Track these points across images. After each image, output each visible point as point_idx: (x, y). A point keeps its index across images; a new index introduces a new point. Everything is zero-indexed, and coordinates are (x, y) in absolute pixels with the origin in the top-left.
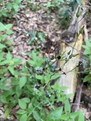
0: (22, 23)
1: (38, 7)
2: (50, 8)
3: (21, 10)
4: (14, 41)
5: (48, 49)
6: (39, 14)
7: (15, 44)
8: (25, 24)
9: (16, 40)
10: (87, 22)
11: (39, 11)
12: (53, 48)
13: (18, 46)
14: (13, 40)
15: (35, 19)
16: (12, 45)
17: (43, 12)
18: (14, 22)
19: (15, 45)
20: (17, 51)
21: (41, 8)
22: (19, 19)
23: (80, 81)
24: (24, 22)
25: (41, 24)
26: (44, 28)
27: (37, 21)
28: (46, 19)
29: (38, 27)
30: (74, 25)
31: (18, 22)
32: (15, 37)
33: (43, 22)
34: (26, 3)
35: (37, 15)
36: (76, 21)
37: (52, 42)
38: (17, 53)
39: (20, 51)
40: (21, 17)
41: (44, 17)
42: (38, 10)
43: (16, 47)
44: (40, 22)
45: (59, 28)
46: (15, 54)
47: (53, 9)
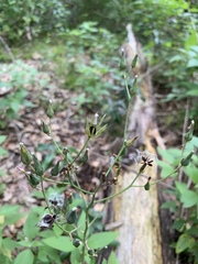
0: (27, 135)
1: (61, 107)
2: (84, 106)
3: (27, 113)
4: (9, 174)
5: (86, 184)
6: (63, 118)
7: (10, 180)
8: (34, 137)
9: (12, 171)
10: (159, 126)
11: (64, 114)
12: (95, 180)
13: (16, 183)
14: (5, 171)
15: (55, 127)
16: (4, 182)
17: (71, 114)
18: (12, 134)
19: (11, 183)
20: (15, 196)
21: (66, 108)
22: (21, 129)
23: (170, 252)
24: (33, 133)
25: (68, 135)
26: (75, 141)
27: (59, 130)
28: (77, 125)
29: (62, 141)
30: (134, 131)
31: (19, 134)
32: (10, 164)
33: (72, 132)
34: (38, 101)
35: (60, 120)
36: (137, 125)
37: (94, 168)
38: (14, 200)
39: (22, 194)
40: (26, 125)
41: (73, 122)
42: (62, 110)
43: (13, 187)
44: (65, 131)
45: (104, 139)
46: (9, 202)
47: (90, 107)
